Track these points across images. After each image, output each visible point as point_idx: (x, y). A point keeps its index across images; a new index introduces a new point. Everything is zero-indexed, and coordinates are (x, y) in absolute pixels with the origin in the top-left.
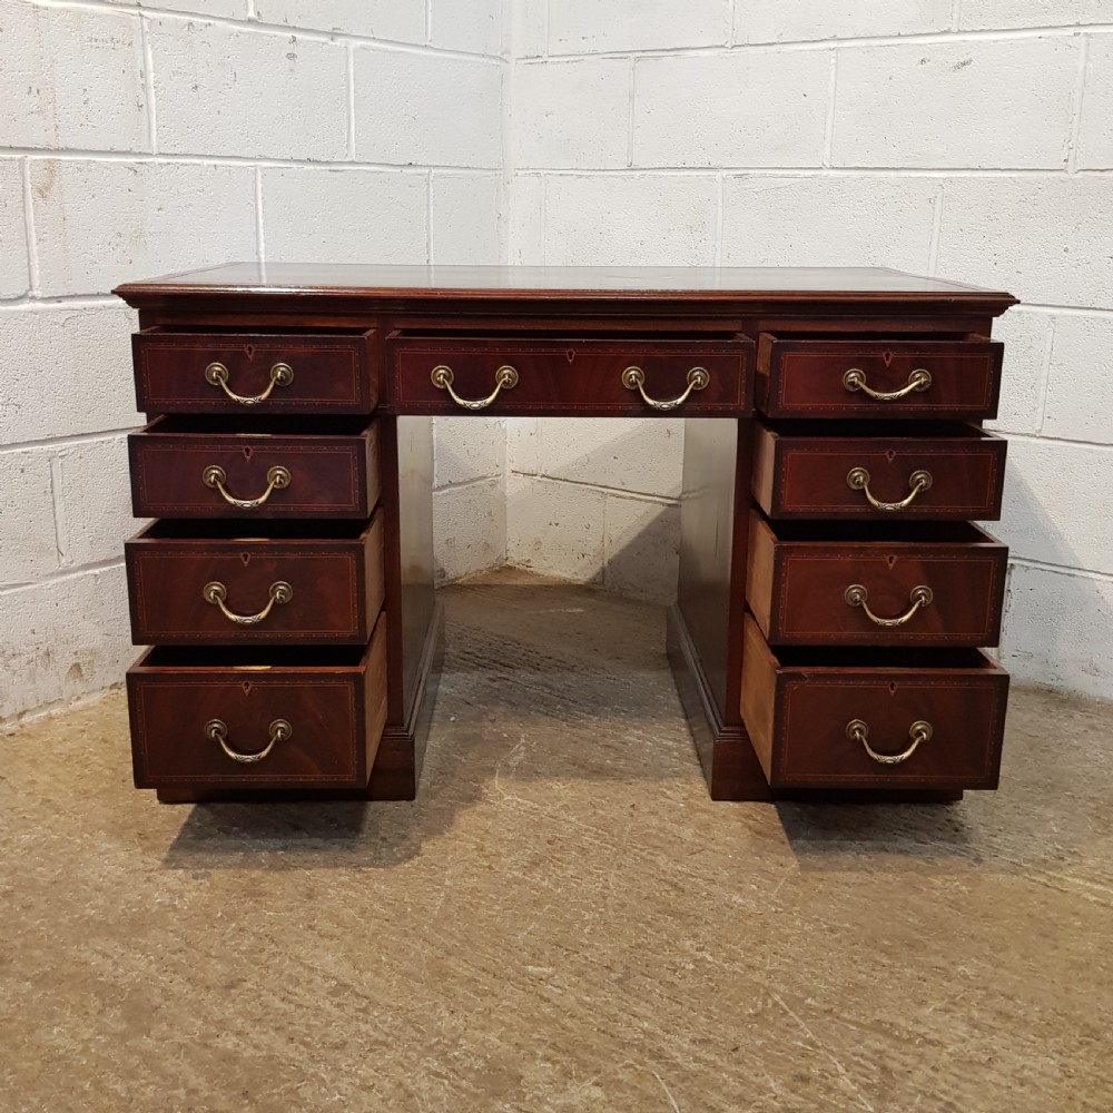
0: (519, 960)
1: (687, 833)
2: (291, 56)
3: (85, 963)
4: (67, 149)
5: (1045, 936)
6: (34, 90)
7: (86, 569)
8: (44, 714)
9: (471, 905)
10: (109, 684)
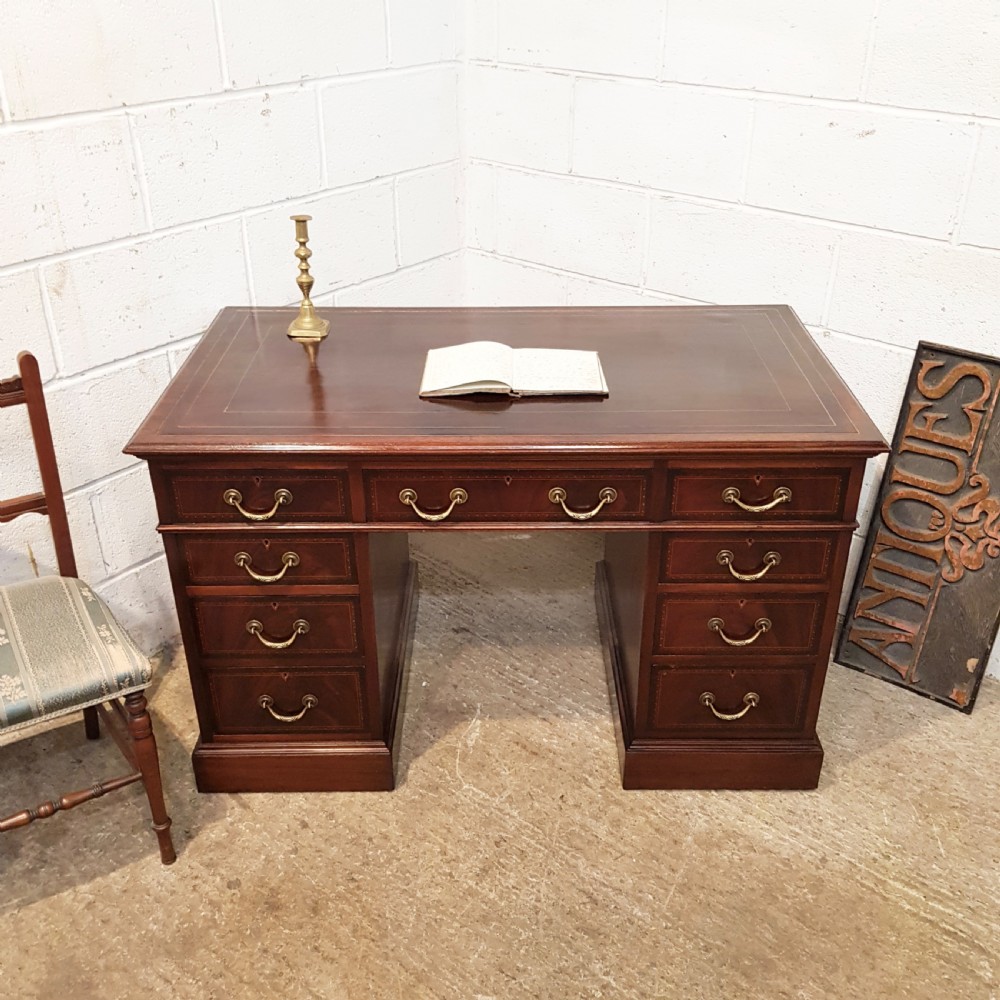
0: (471, 988)
1: (602, 829)
2: (265, 113)
3: (151, 989)
4: (75, 249)
5: (866, 953)
6: (39, 207)
7: (129, 570)
9: (436, 921)
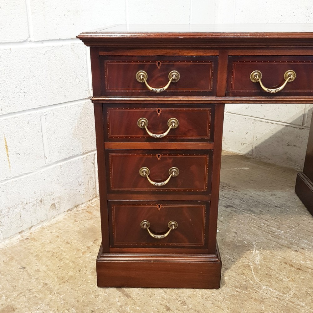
7: (57, 163)
8: (40, 226)
10: (67, 210)
